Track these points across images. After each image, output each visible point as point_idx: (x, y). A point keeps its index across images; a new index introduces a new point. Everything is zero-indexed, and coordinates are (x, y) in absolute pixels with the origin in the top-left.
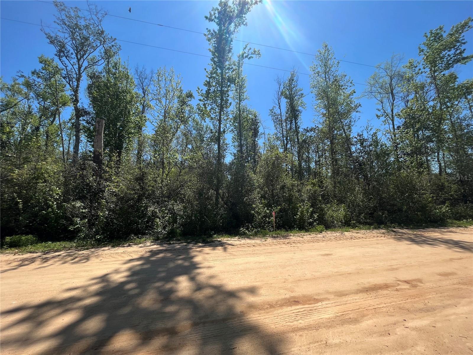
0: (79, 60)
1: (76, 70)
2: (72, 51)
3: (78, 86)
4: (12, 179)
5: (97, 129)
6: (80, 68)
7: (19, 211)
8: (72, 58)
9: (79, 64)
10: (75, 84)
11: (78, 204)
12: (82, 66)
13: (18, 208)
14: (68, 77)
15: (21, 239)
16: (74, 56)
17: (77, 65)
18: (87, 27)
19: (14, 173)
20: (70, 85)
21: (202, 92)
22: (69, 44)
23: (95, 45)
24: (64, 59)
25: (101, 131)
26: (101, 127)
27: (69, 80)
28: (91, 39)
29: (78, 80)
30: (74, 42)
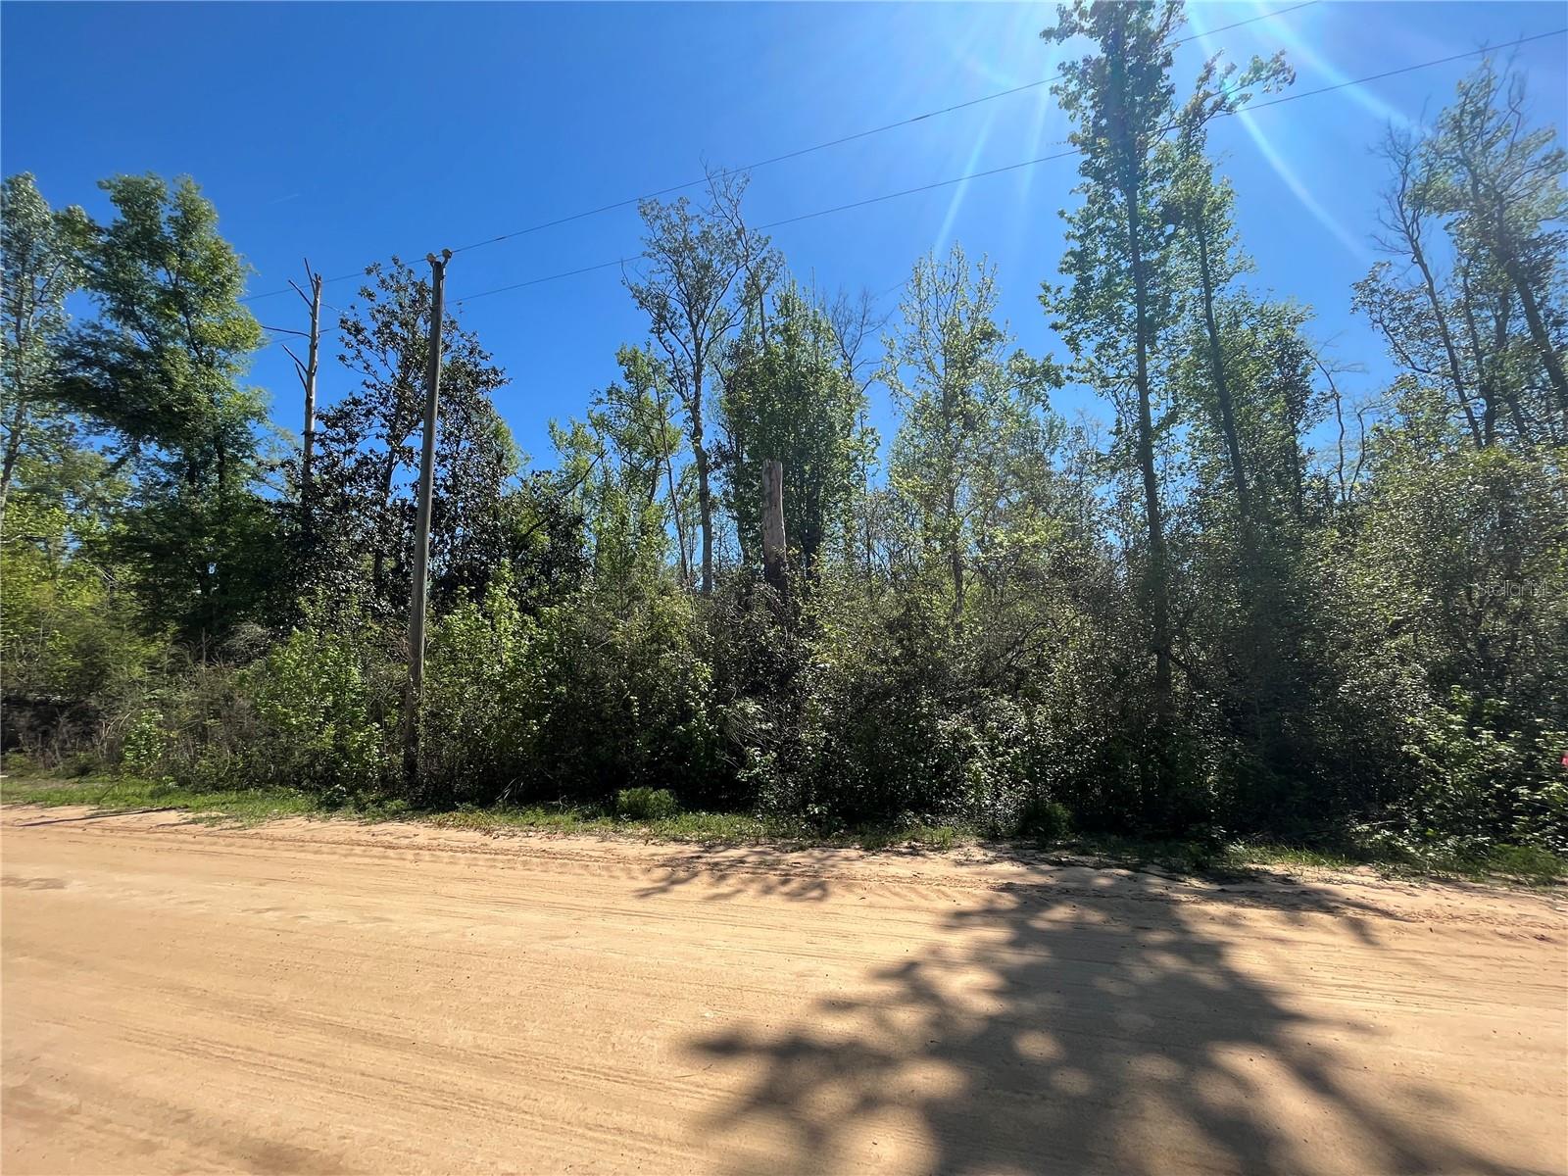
0: (694, 327)
1: (692, 353)
2: (681, 310)
3: (697, 395)
4: (614, 644)
5: (767, 491)
6: (698, 346)
7: (633, 723)
8: (681, 327)
9: (696, 339)
10: (693, 389)
11: (752, 707)
12: (702, 340)
13: (631, 717)
14: (677, 378)
15: (647, 800)
16: (685, 321)
17: (693, 341)
18: (705, 237)
19: (617, 629)
20: (683, 396)
21: (1059, 296)
22: (673, 295)
23: (725, 276)
24: (667, 334)
25: (776, 494)
26: (775, 483)
27: (681, 384)
28: (716, 265)
29: (697, 378)
30: (683, 286)
